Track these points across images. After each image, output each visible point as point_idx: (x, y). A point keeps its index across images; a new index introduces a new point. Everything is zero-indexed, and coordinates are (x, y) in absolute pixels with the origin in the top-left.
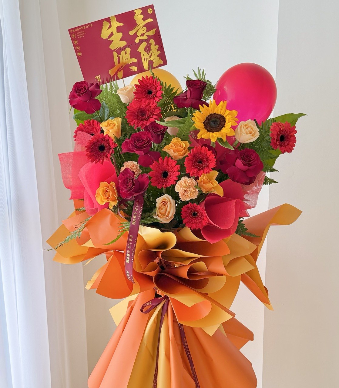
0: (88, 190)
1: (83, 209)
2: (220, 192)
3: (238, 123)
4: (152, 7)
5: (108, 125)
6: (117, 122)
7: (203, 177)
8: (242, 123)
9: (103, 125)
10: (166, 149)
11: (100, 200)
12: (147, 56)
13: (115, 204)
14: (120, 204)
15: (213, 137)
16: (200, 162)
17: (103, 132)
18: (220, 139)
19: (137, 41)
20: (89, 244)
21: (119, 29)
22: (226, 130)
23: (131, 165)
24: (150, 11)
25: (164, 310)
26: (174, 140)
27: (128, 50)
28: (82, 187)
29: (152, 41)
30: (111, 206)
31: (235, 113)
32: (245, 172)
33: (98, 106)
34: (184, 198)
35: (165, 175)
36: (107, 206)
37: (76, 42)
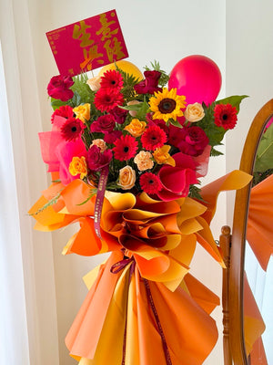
0: (63, 164)
1: (59, 180)
2: (172, 163)
3: (186, 105)
4: (114, 11)
5: (80, 110)
6: (87, 107)
7: (158, 151)
8: (190, 106)
9: (75, 110)
10: (127, 128)
11: (73, 171)
12: (111, 51)
13: (85, 174)
14: (89, 174)
15: (166, 118)
16: (154, 138)
17: (75, 116)
18: (171, 120)
19: (103, 39)
20: (65, 211)
21: (88, 31)
22: (177, 112)
23: (98, 142)
24: (113, 15)
25: (131, 270)
26: (134, 121)
27: (96, 47)
28: (58, 162)
29: (115, 39)
30: (82, 177)
31: (184, 98)
32: (193, 146)
33: (71, 94)
34: (141, 168)
35: (126, 149)
36: (78, 176)
37: (52, 43)
